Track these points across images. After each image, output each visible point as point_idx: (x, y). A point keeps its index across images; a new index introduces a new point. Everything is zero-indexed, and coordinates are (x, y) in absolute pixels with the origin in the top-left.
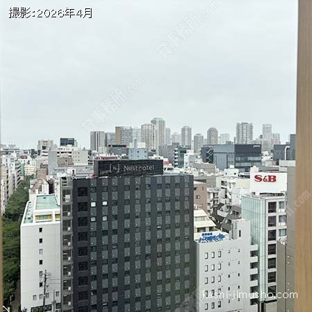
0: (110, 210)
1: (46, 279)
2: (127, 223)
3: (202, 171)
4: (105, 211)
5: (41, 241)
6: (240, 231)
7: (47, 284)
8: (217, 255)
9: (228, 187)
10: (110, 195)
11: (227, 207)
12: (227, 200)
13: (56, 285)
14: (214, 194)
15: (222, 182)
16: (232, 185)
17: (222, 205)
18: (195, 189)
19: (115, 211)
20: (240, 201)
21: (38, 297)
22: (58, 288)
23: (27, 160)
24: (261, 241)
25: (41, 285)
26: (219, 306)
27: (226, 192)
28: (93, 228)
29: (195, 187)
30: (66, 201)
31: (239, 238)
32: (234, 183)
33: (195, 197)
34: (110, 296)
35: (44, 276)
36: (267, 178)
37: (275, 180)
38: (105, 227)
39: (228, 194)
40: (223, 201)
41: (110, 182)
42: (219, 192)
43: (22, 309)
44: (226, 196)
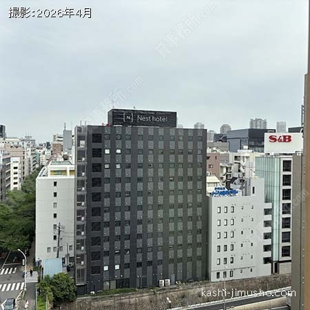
0: (123, 158)
1: (59, 232)
2: (140, 173)
3: (215, 149)
4: (119, 159)
5: (55, 194)
6: (254, 188)
7: (61, 237)
8: (230, 209)
9: (241, 162)
10: (123, 144)
11: (241, 181)
12: (241, 174)
13: (69, 238)
14: (227, 168)
15: (236, 157)
16: (245, 158)
17: (235, 178)
18: (208, 158)
19: (128, 159)
20: (254, 174)
21: (52, 250)
22: (71, 242)
23: (42, 151)
24: (275, 199)
25: (55, 237)
26: (232, 262)
27: (239, 167)
28: (107, 174)
29: (208, 155)
30: (81, 147)
31: (252, 195)
32: (247, 157)
33: (207, 166)
34: (122, 244)
35: (58, 228)
36: (282, 138)
37: (290, 140)
38: (118, 175)
39: (241, 168)
40: (236, 175)
41: (124, 131)
42: (233, 167)
43: (37, 260)
44: (239, 171)
